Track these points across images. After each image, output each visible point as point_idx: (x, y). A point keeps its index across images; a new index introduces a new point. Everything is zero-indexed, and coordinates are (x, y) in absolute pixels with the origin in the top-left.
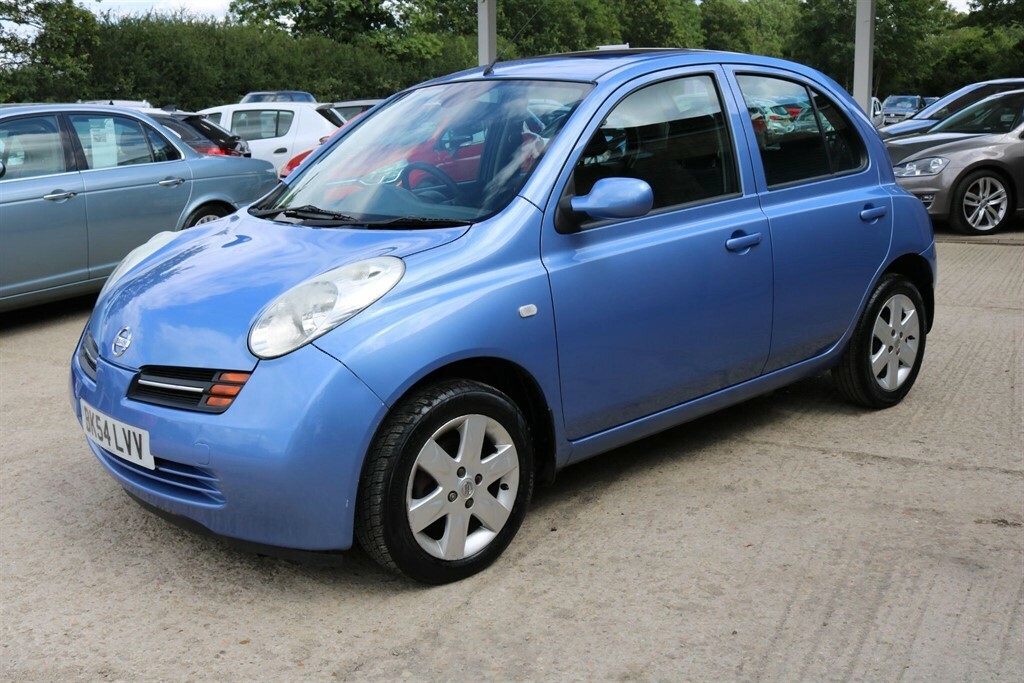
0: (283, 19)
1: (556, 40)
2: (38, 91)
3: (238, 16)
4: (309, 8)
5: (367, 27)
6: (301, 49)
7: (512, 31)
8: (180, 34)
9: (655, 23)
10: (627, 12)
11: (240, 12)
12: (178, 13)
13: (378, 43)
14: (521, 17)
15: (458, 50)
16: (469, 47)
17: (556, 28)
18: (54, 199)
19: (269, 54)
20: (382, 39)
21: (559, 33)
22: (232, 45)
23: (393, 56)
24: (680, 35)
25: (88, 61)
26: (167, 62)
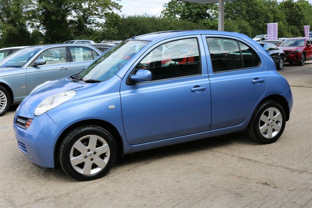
0: (177, 16)
1: (262, 21)
2: (102, 37)
3: (164, 15)
4: (185, 12)
5: (202, 18)
6: (180, 25)
7: (248, 19)
8: (144, 21)
9: (298, 15)
10: (289, 12)
11: (164, 14)
12: (145, 15)
13: (204, 23)
14: (251, 14)
15: (229, 25)
16: (233, 24)
17: (263, 17)
18: (61, 70)
19: (170, 26)
20: (206, 21)
21: (264, 19)
22: (159, 24)
23: (209, 27)
24: (306, 19)
25: (117, 29)
26: (140, 29)
